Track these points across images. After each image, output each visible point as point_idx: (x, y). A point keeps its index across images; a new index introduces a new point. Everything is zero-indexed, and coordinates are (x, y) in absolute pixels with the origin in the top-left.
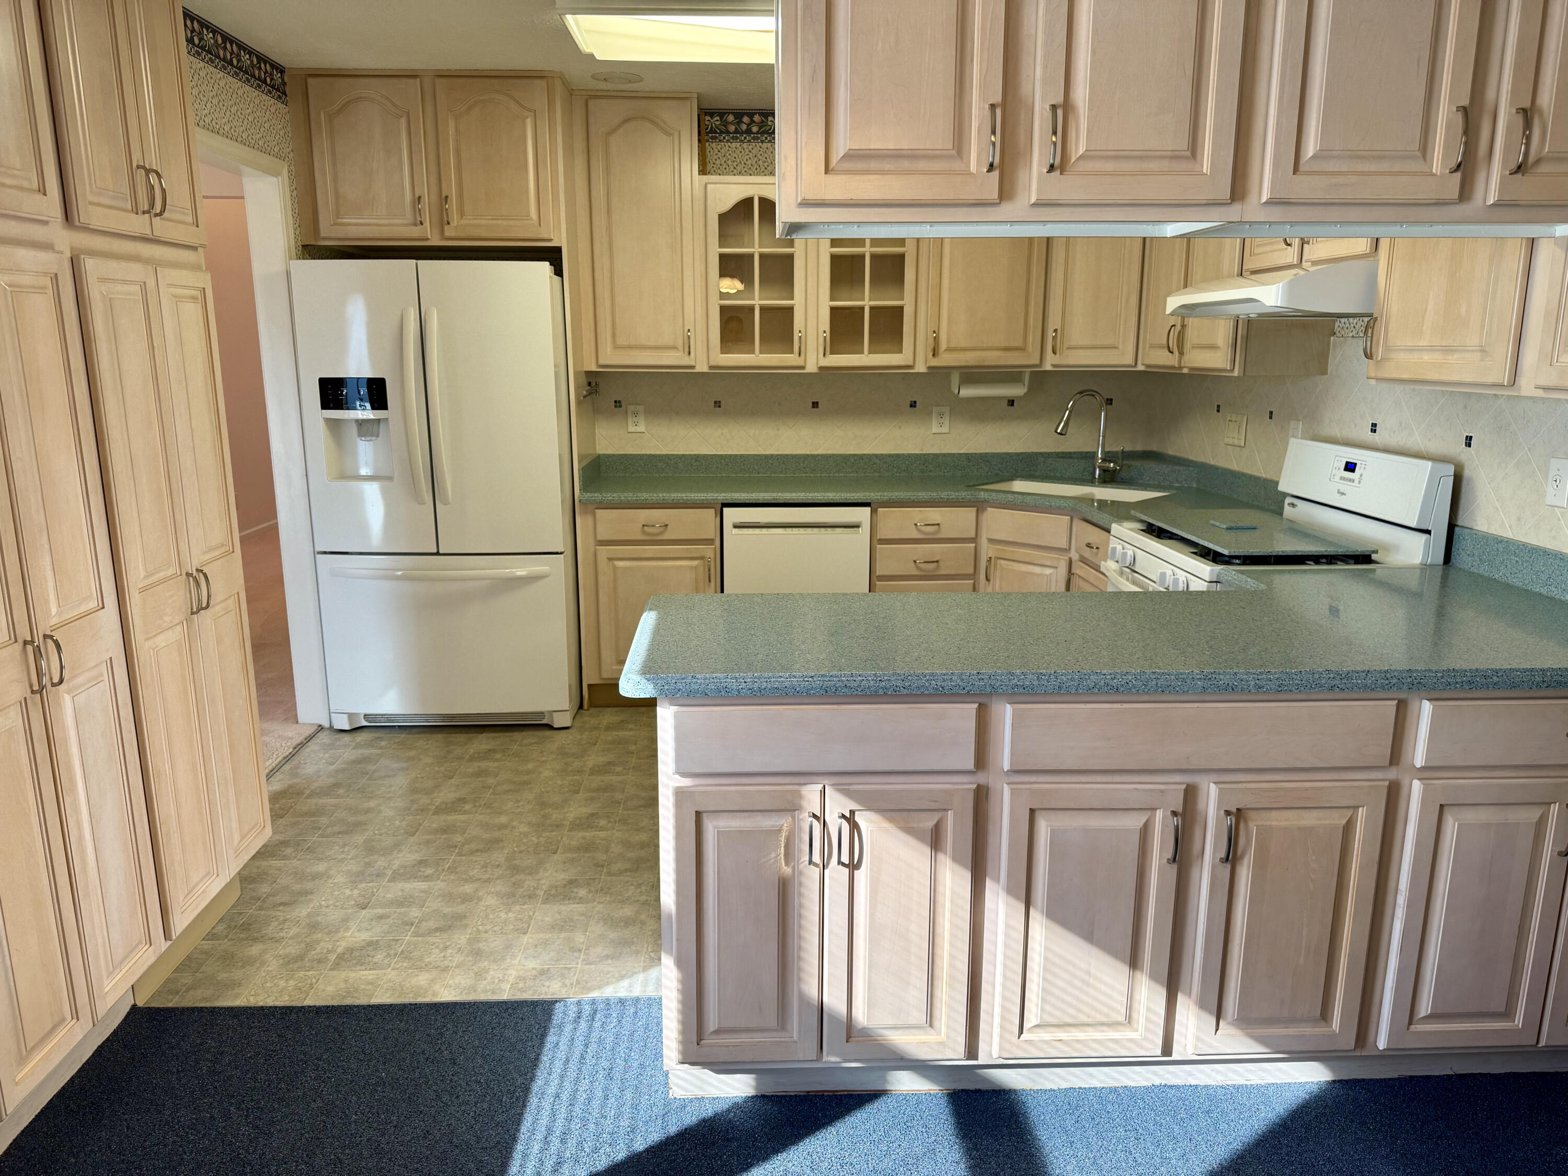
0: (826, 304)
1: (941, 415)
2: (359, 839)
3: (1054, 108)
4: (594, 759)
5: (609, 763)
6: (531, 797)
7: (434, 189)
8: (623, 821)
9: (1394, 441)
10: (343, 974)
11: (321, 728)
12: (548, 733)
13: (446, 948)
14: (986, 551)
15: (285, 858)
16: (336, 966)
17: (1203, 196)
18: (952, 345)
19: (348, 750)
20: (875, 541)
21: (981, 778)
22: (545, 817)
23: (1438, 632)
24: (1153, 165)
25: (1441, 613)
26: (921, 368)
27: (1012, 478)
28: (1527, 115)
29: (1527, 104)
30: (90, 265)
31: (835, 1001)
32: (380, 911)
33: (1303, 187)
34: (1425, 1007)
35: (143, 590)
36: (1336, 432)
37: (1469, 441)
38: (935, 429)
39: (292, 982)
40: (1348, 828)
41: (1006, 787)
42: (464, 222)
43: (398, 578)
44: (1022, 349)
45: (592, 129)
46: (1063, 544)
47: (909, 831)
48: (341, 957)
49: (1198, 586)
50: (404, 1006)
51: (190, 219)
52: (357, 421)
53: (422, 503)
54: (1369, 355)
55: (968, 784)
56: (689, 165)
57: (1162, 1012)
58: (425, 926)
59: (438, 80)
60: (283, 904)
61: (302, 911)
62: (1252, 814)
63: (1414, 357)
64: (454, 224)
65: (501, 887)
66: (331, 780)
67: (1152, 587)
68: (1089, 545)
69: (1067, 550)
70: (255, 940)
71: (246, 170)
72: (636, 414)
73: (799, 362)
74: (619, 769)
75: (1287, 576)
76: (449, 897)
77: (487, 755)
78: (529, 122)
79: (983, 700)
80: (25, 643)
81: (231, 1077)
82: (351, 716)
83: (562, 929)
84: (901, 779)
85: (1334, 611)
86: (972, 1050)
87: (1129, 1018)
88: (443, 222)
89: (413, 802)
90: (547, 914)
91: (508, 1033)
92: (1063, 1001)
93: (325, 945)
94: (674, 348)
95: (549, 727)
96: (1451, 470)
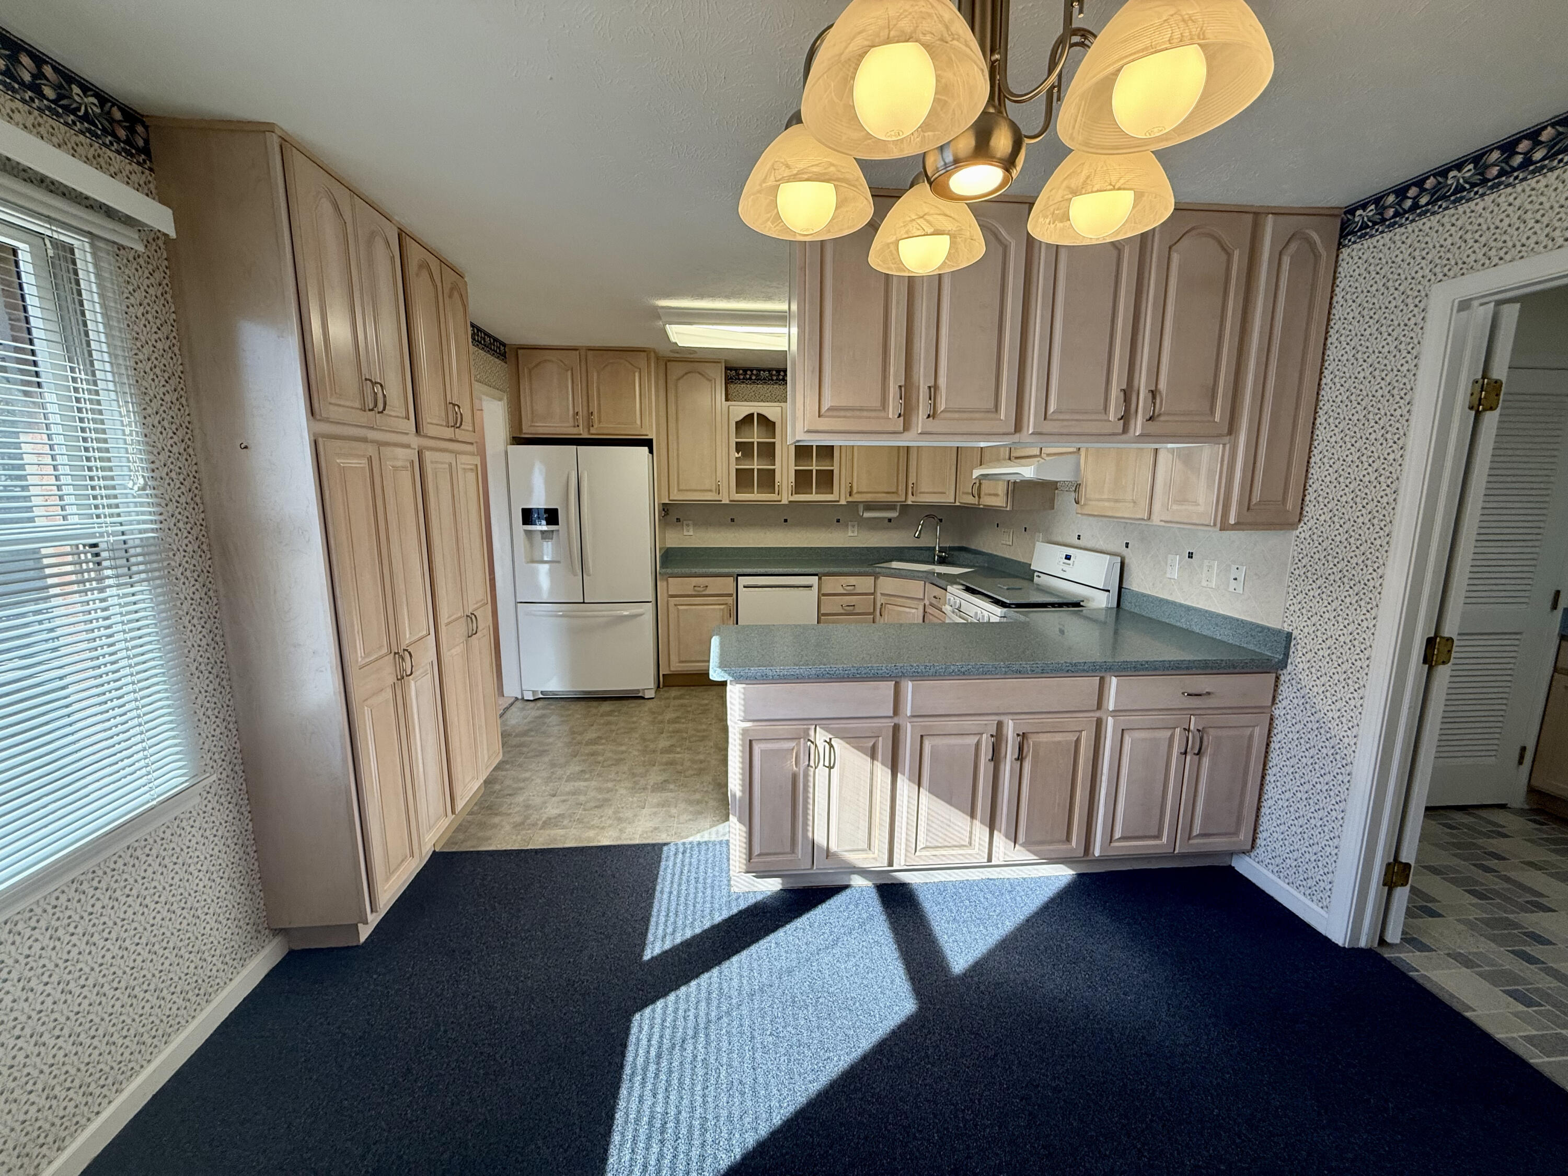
0: (793, 468)
1: (853, 526)
2: (546, 759)
3: (930, 388)
4: (669, 715)
5: (678, 717)
6: (637, 736)
7: (585, 408)
8: (689, 749)
9: (1089, 545)
10: (548, 832)
11: (517, 699)
12: (642, 701)
13: (602, 817)
14: (880, 600)
15: (507, 770)
16: (542, 828)
17: (1001, 431)
18: (860, 490)
19: (533, 712)
20: (821, 595)
21: (896, 720)
22: (646, 747)
23: (1115, 641)
24: (977, 415)
25: (1116, 632)
26: (843, 502)
27: (891, 561)
28: (1154, 393)
29: (1153, 388)
30: (428, 455)
31: (820, 838)
32: (564, 798)
33: (1048, 427)
34: (1117, 835)
35: (447, 624)
36: (1059, 539)
37: (1127, 545)
38: (850, 534)
39: (519, 837)
40: (1078, 741)
41: (909, 725)
42: (601, 425)
43: (561, 616)
44: (896, 493)
45: (669, 377)
46: (922, 597)
47: (858, 748)
48: (544, 822)
49: (994, 619)
50: (583, 848)
51: (471, 429)
52: (541, 531)
53: (575, 575)
54: (1077, 502)
55: (890, 723)
56: (720, 395)
57: (987, 840)
58: (589, 805)
59: (590, 353)
60: (510, 795)
61: (520, 799)
62: (1030, 735)
63: (1101, 504)
64: (596, 426)
65: (629, 784)
66: (526, 728)
67: (970, 619)
68: (935, 597)
69: (924, 599)
70: (496, 814)
71: (484, 397)
72: (688, 525)
73: (778, 498)
74: (683, 720)
75: (1039, 614)
76: (599, 790)
77: (610, 713)
78: (637, 375)
79: (898, 680)
80: (395, 653)
81: (493, 887)
82: (534, 692)
83: (663, 806)
84: (855, 721)
85: (1062, 632)
86: (891, 864)
87: (970, 844)
88: (590, 425)
89: (573, 739)
90: (654, 798)
91: (641, 860)
92: (937, 835)
93: (535, 816)
94: (711, 491)
95: (642, 698)
96: (1119, 559)
